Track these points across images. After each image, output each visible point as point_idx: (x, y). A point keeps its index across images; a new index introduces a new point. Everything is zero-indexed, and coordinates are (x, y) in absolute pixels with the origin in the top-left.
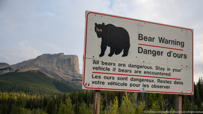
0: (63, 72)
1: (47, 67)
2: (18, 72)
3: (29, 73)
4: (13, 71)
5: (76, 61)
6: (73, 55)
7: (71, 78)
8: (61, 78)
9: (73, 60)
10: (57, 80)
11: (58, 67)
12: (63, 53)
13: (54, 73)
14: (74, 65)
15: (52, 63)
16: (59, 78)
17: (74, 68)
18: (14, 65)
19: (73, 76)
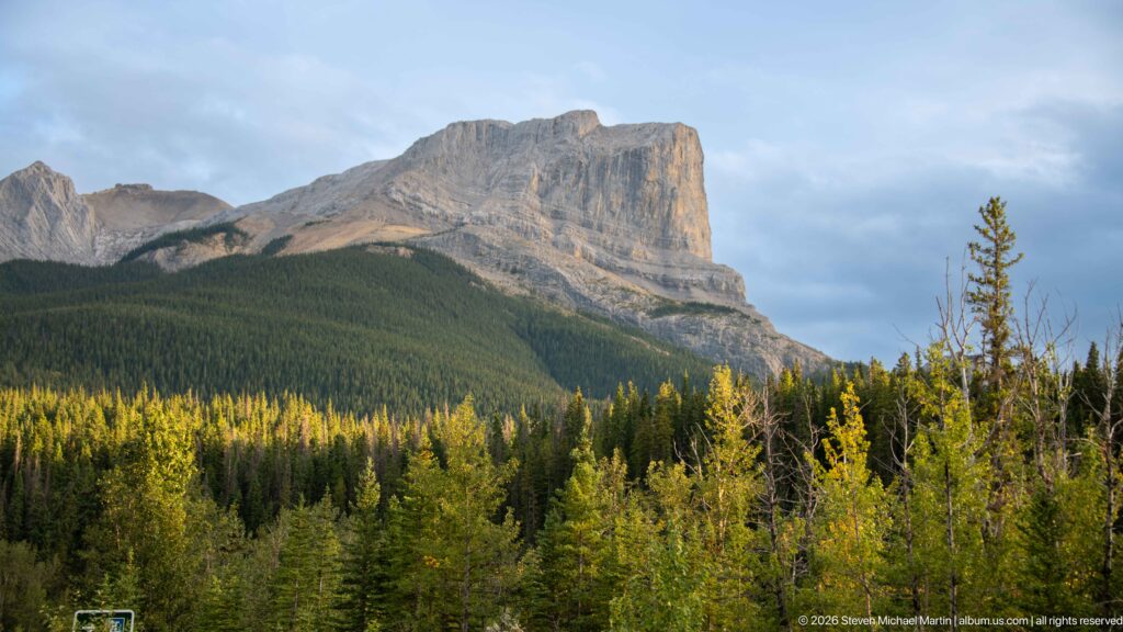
0: (593, 251)
1: (481, 213)
2: (281, 253)
3: (354, 257)
4: (247, 251)
5: (684, 168)
6: (660, 128)
7: (648, 292)
8: (576, 295)
9: (665, 162)
10: (550, 307)
11: (556, 215)
12: (591, 114)
13: (528, 259)
14: (673, 196)
15: (515, 185)
16: (560, 292)
17: (667, 220)
18: (256, 207)
19: (666, 283)
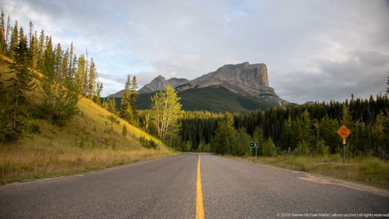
0: (249, 85)
1: (230, 80)
2: (198, 88)
3: (209, 88)
4: (192, 88)
5: (264, 71)
6: (260, 64)
7: (258, 92)
8: (246, 93)
9: (261, 70)
10: (242, 95)
11: (242, 80)
12: (248, 63)
13: (238, 87)
14: (262, 76)
15: (235, 75)
16: (244, 93)
17: (261, 80)
18: (193, 80)
19: (261, 90)
